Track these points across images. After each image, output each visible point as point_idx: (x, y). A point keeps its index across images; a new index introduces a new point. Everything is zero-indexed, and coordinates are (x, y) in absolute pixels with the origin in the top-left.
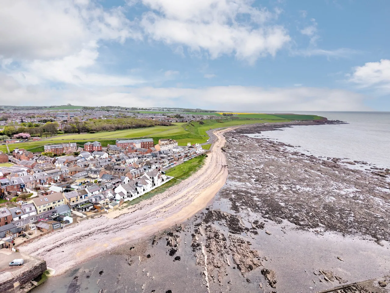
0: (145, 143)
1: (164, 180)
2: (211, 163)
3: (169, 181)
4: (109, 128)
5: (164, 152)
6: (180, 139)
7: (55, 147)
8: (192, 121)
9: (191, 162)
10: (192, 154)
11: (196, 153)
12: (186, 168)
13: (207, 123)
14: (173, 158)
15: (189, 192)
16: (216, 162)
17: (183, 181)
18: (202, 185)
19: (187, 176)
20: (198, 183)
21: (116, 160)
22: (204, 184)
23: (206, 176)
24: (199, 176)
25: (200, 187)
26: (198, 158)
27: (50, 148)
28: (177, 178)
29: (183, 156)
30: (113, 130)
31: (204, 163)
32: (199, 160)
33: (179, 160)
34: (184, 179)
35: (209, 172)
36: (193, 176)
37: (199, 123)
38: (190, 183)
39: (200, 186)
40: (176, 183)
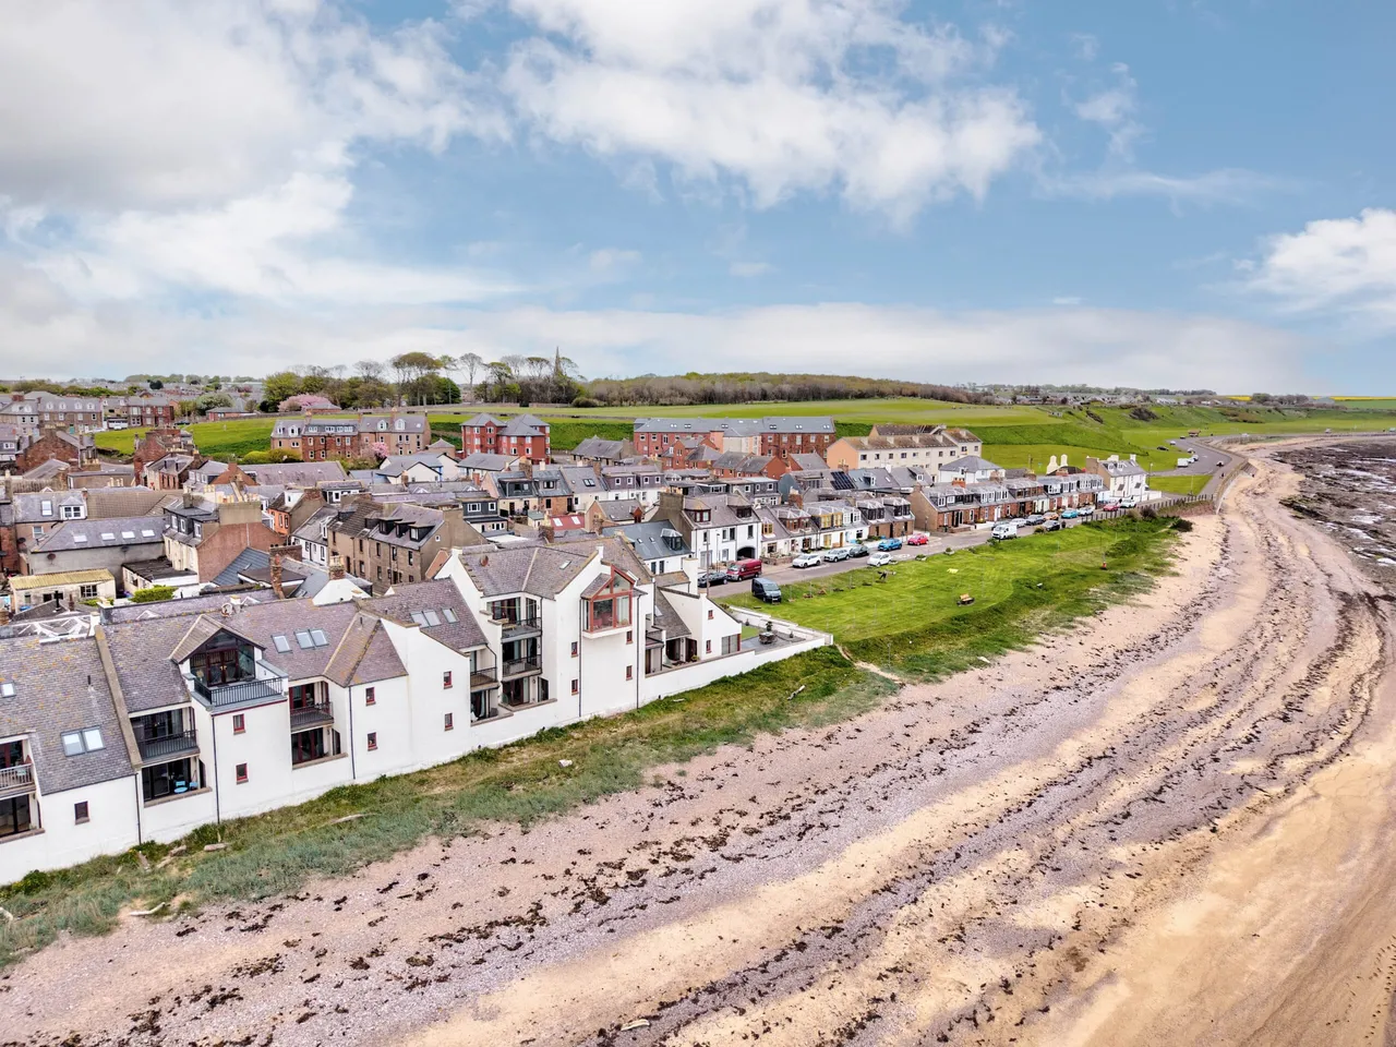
0: (785, 439)
1: (702, 652)
2: (1224, 571)
3: (767, 672)
4: (668, 392)
5: (868, 480)
6: (1007, 443)
7: (321, 427)
8: (1095, 404)
9: (1054, 548)
10: (1065, 502)
11: (1098, 505)
12: (993, 580)
13: (1171, 418)
14: (906, 510)
15: (925, 869)
16: (1270, 564)
17: (915, 692)
18: (1147, 780)
19: (975, 648)
20: (1095, 741)
21: (502, 485)
22: (1172, 752)
23: (1182, 663)
24: (1109, 654)
25: (1110, 804)
26: (1116, 529)
27: (296, 433)
28: (865, 649)
29: (991, 508)
30: (685, 400)
31: (1163, 565)
32: (1117, 540)
33: (962, 526)
34: (928, 669)
35: (1218, 630)
36: (1039, 650)
37: (1126, 413)
38: (996, 724)
39: (1123, 791)
40: (821, 707)
